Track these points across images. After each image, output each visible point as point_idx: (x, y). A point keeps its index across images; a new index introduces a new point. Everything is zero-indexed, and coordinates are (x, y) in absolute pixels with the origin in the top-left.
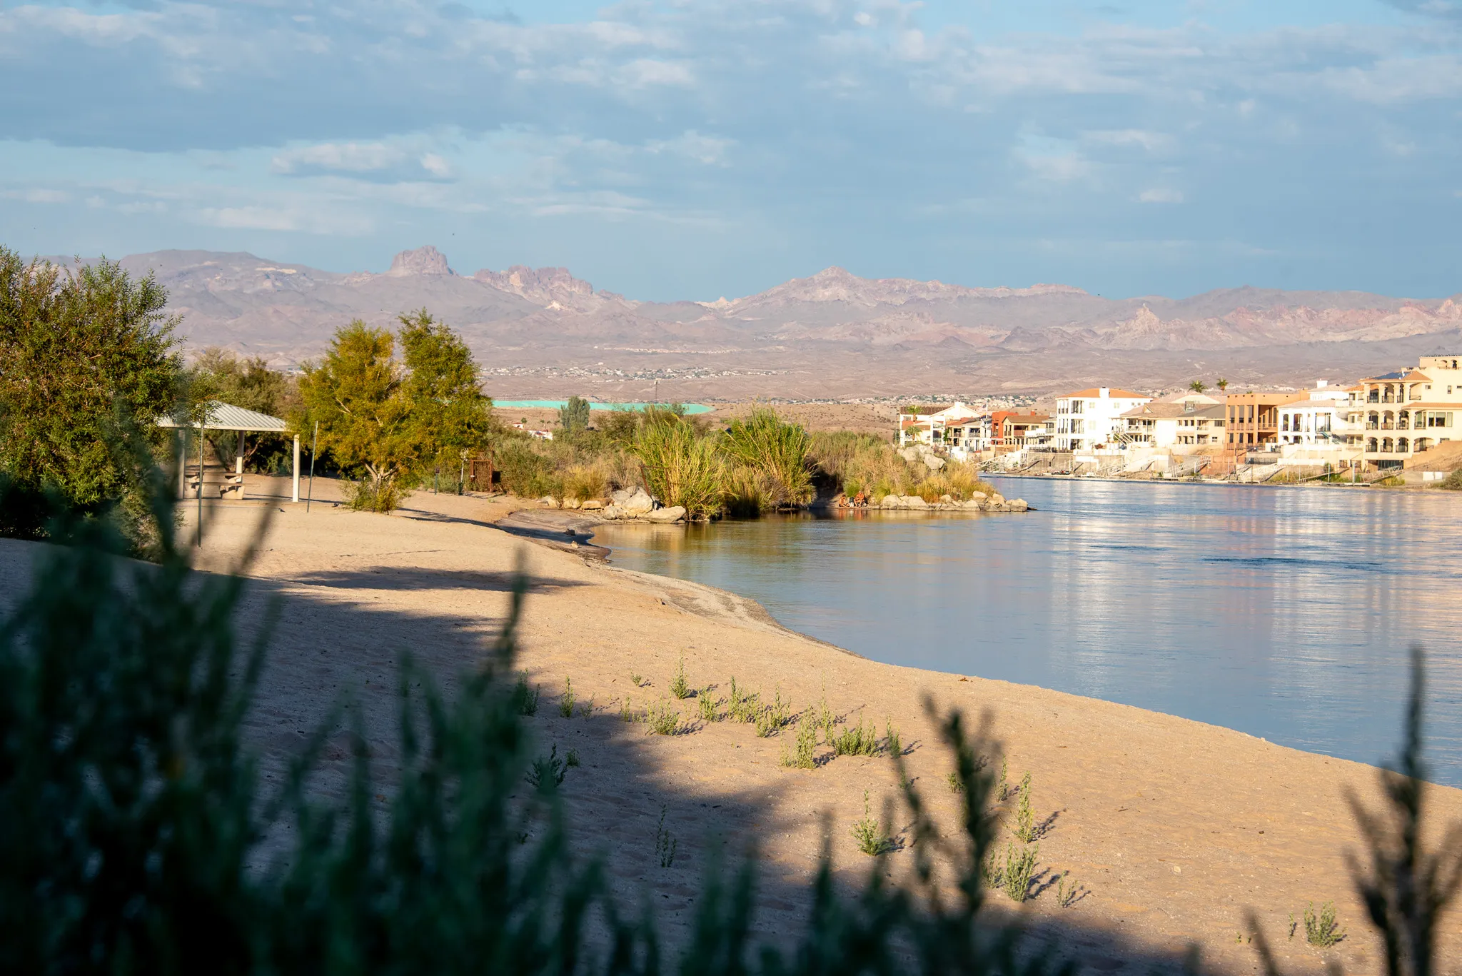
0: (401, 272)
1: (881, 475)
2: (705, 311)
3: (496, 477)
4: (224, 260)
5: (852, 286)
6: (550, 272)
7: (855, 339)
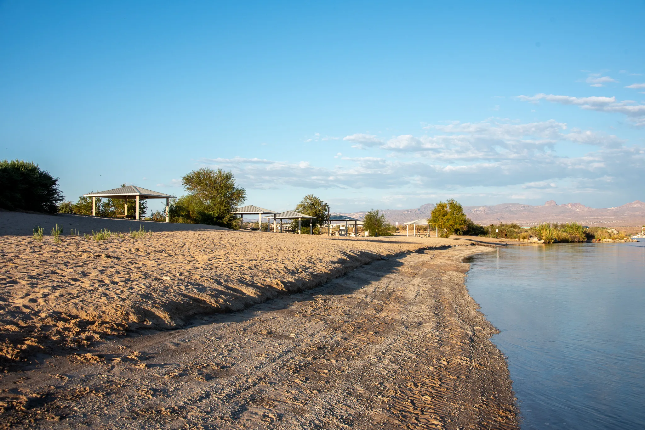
0: (547, 205)
1: (603, 235)
2: (609, 210)
3: (506, 235)
4: (514, 205)
5: (641, 204)
6: (576, 204)
7: (642, 214)
